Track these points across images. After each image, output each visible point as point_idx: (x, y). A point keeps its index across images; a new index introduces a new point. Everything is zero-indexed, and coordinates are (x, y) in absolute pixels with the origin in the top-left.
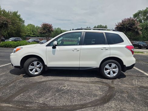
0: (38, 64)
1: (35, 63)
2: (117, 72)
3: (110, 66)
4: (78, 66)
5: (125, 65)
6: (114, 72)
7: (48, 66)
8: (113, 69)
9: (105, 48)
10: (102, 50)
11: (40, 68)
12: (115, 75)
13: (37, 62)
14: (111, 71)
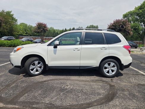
0: (39, 63)
1: (36, 62)
2: (116, 70)
3: (109, 64)
4: (79, 65)
5: (123, 64)
6: (113, 71)
7: (49, 65)
8: (112, 68)
9: (105, 47)
10: (102, 49)
11: (40, 67)
12: (113, 73)
13: (38, 61)
14: (110, 69)
